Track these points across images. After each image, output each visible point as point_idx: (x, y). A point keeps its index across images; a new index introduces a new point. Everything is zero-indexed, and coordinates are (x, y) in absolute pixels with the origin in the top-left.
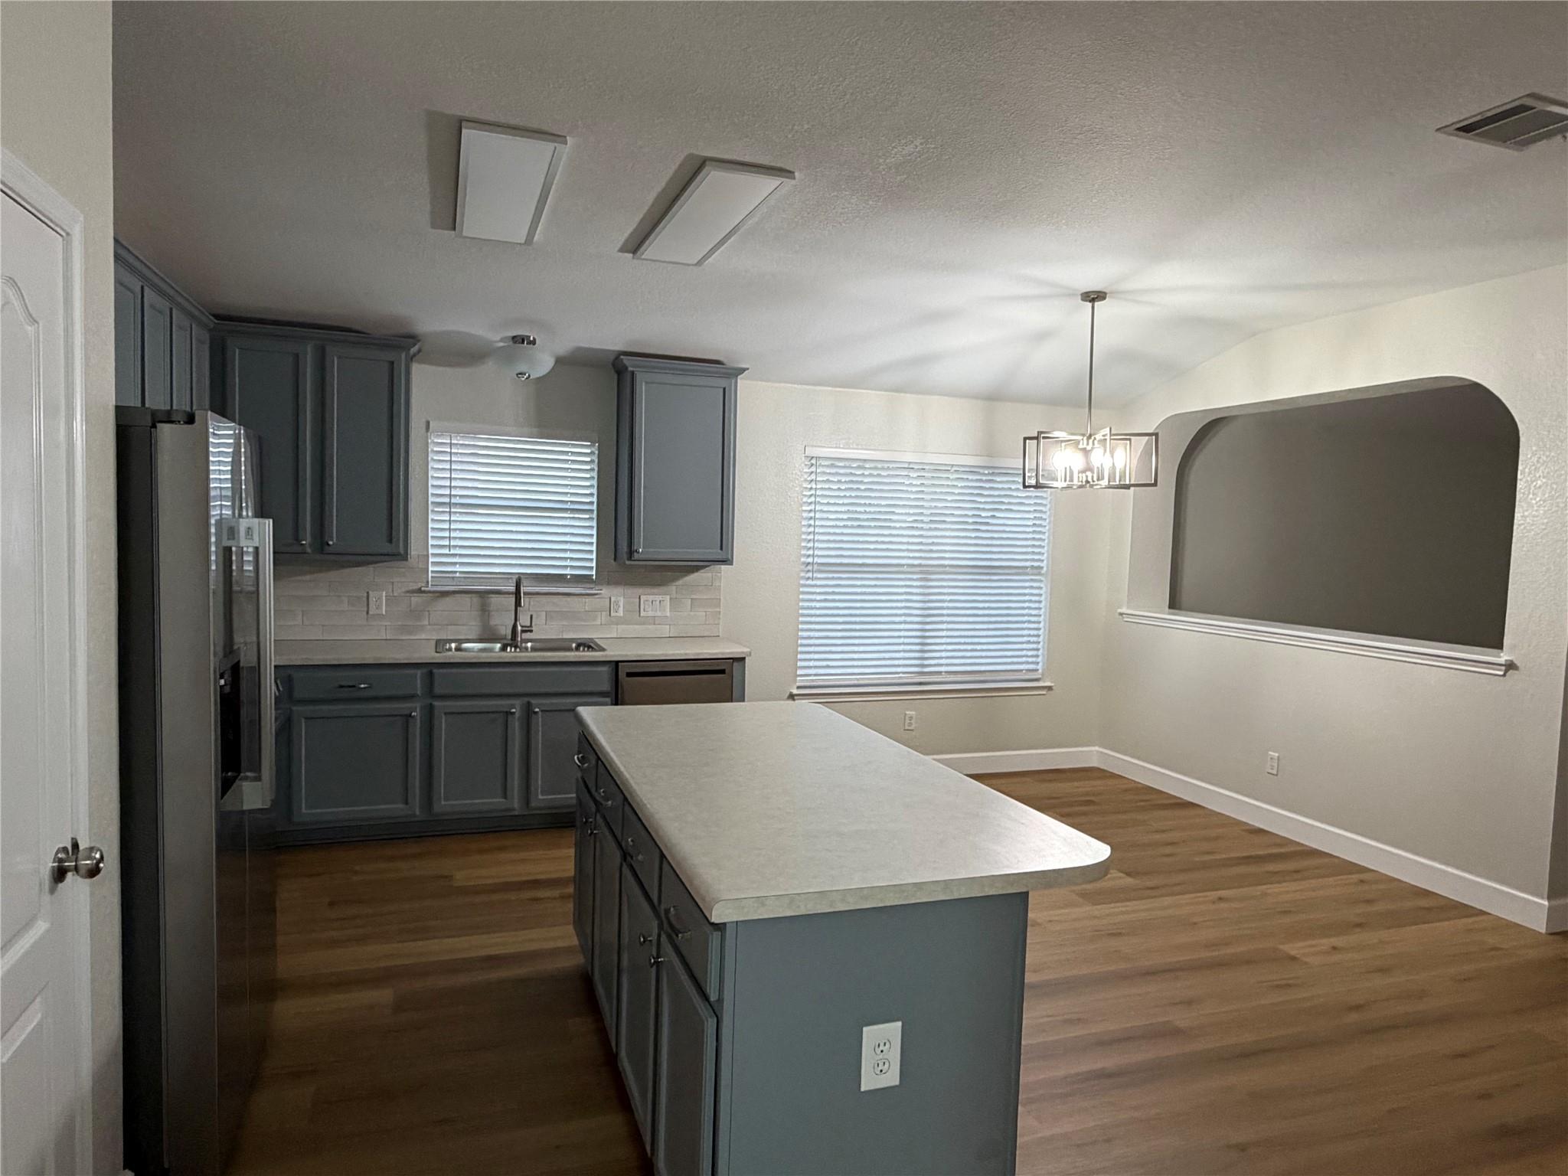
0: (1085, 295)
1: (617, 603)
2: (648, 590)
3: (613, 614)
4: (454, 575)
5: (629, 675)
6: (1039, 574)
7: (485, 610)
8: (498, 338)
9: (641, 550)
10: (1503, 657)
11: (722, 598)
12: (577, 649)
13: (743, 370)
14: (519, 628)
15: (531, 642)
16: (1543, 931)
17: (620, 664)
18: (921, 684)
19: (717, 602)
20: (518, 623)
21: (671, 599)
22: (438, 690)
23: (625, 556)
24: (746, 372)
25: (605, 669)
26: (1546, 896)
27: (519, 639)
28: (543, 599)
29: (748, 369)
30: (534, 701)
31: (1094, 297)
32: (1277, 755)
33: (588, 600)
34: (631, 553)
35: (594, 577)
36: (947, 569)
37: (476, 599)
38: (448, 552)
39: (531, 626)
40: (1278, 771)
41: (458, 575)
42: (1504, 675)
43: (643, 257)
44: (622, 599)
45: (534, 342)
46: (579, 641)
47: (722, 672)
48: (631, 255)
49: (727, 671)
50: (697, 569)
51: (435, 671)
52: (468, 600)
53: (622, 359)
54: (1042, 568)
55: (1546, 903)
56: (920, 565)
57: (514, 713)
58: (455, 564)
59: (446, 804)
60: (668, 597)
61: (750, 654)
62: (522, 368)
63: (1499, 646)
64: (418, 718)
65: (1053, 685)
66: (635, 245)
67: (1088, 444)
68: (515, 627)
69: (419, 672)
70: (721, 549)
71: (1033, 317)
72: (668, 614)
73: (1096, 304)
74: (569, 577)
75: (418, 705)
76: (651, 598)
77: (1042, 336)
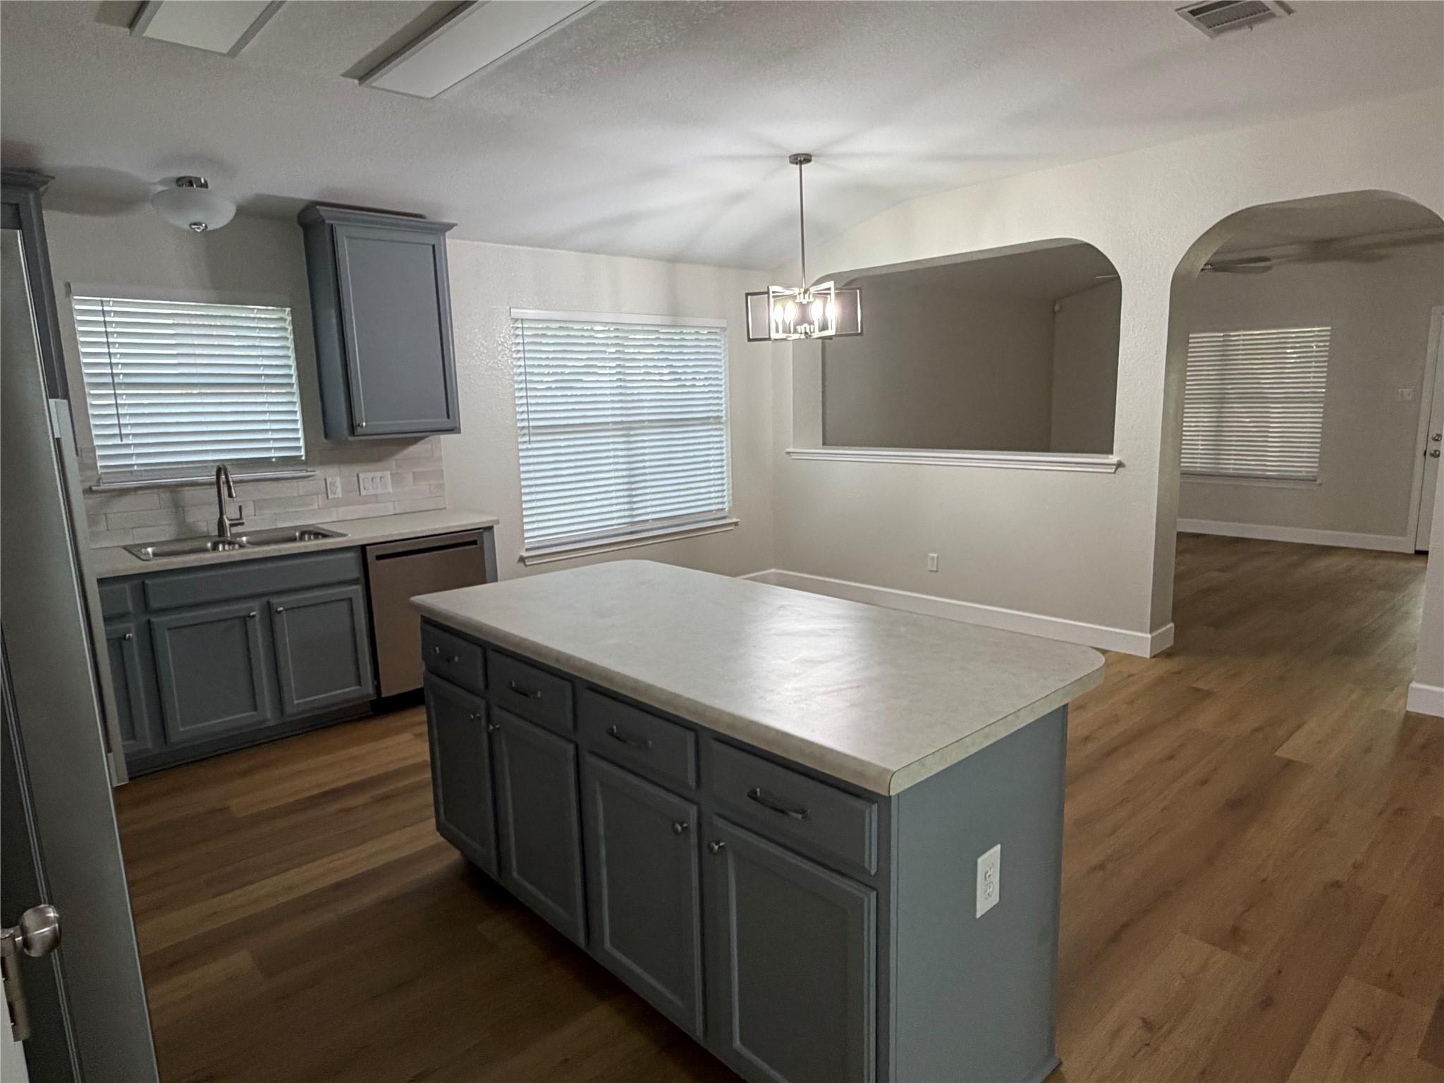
0: (794, 157)
1: (333, 484)
2: (365, 467)
3: (330, 496)
4: (131, 469)
5: (379, 558)
6: (720, 423)
7: (178, 507)
8: (158, 179)
9: (364, 424)
10: (1113, 459)
11: (444, 469)
12: (302, 538)
13: (450, 226)
14: (227, 523)
15: (245, 536)
16: (1148, 656)
17: (368, 547)
18: (632, 533)
19: (440, 474)
20: (225, 517)
21: (391, 474)
22: (154, 604)
23: (346, 432)
24: (455, 228)
25: (351, 555)
26: (1148, 631)
27: (229, 534)
28: (249, 487)
29: (456, 225)
30: (274, 600)
31: (802, 159)
32: (936, 555)
33: (301, 483)
34: (352, 428)
35: (303, 458)
36: (646, 424)
37: (166, 496)
38: (119, 442)
39: (241, 518)
40: (937, 567)
41: (136, 468)
42: (1115, 472)
43: (374, 84)
44: (338, 479)
45: (205, 185)
46: (304, 529)
47: (474, 543)
48: (356, 82)
49: (478, 542)
50: (416, 441)
51: (148, 582)
52: (156, 497)
53: (317, 210)
54: (722, 417)
55: (1149, 636)
56: (622, 422)
57: (254, 616)
58: (130, 455)
59: (183, 729)
60: (389, 472)
61: (497, 522)
62: (198, 217)
63: (1111, 452)
64: (134, 640)
65: (738, 520)
66: (367, 71)
67: (804, 298)
68: (221, 523)
69: (127, 586)
70: (448, 417)
71: (734, 178)
72: (391, 491)
73: (803, 166)
74: (274, 460)
75: (132, 625)
76: (370, 475)
77: (736, 198)
